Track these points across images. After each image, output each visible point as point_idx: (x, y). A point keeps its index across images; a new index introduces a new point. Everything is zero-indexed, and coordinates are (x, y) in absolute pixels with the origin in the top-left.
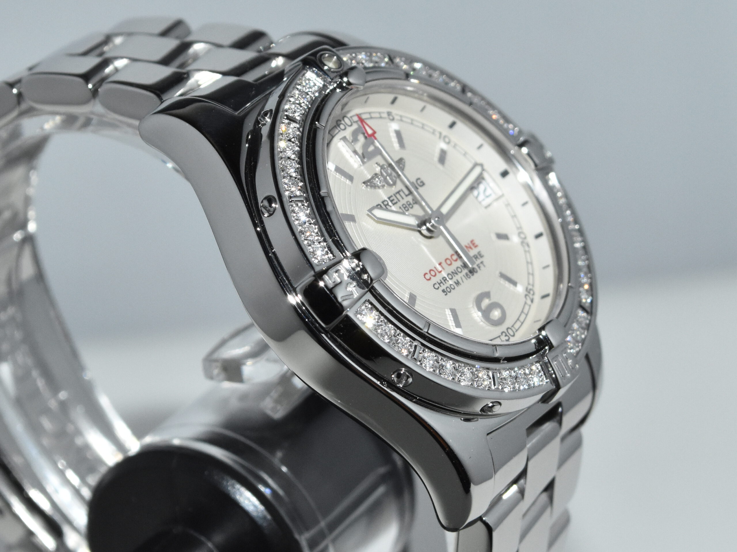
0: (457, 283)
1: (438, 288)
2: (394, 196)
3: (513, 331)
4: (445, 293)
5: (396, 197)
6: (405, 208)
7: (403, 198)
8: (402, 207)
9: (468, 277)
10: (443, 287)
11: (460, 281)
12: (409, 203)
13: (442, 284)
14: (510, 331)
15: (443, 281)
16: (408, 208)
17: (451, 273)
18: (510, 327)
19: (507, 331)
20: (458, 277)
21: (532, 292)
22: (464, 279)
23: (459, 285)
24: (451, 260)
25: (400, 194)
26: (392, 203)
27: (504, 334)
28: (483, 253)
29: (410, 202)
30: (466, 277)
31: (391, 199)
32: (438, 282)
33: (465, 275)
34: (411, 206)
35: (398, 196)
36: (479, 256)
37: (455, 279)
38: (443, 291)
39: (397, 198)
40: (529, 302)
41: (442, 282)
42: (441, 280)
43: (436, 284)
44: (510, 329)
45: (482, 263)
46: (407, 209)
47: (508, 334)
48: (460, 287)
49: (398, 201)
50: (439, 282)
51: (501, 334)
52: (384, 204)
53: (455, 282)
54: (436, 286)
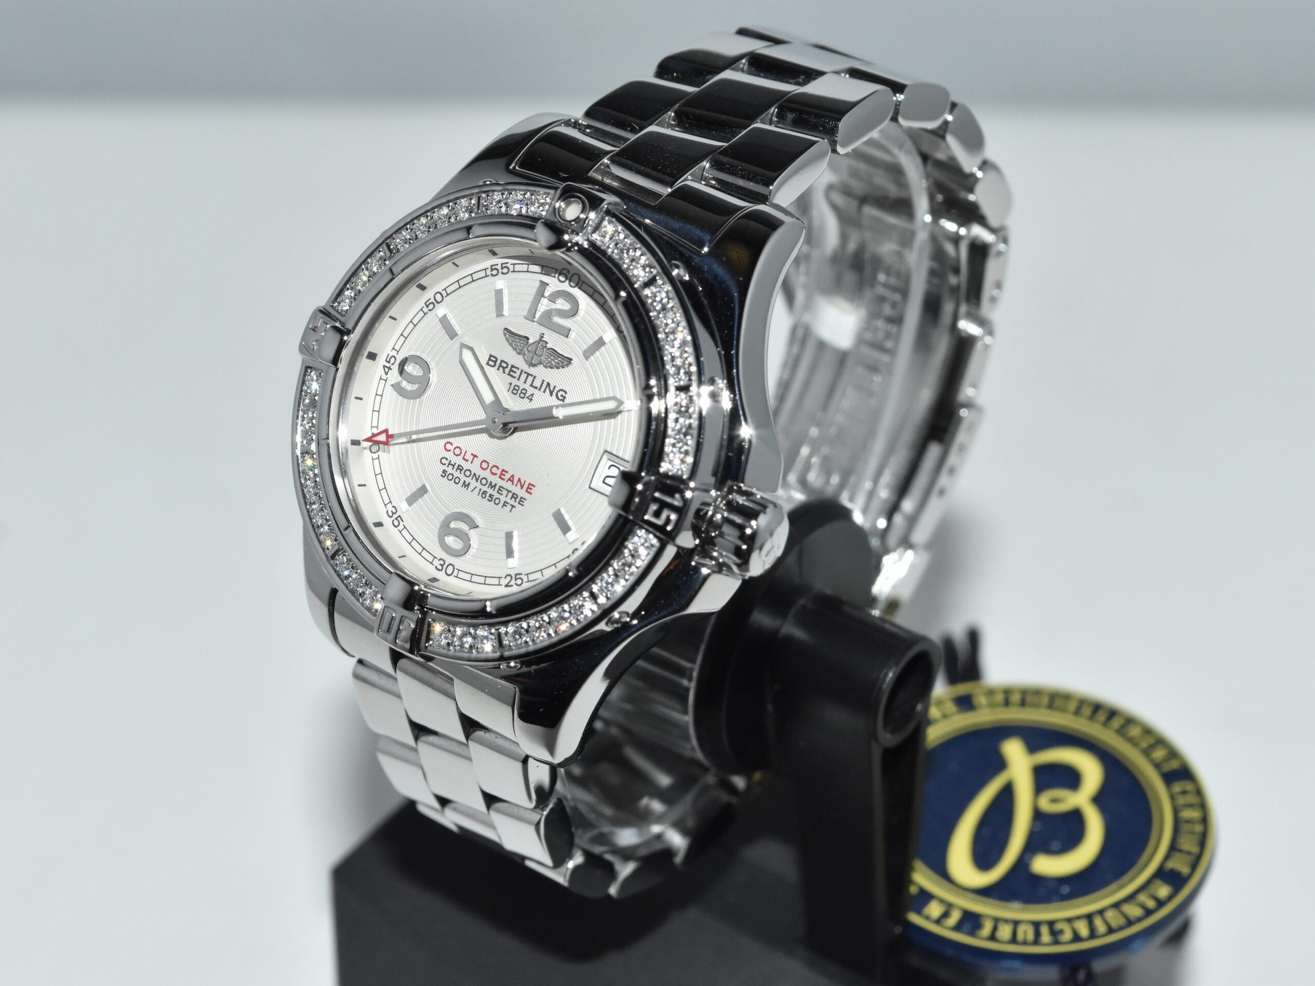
0: (466, 485)
1: (445, 464)
2: (519, 371)
3: (453, 573)
4: (444, 475)
5: (521, 374)
6: (514, 389)
7: (525, 382)
8: (513, 386)
9: (482, 495)
10: (450, 470)
11: (471, 487)
12: (524, 392)
13: (451, 467)
14: (451, 568)
15: (456, 467)
16: (517, 393)
17: (472, 473)
18: (455, 567)
19: (448, 565)
20: (473, 483)
21: (519, 582)
22: (477, 490)
23: (465, 487)
24: (490, 467)
25: (527, 377)
26: (509, 372)
27: (442, 562)
28: (525, 503)
29: (526, 393)
30: (481, 493)
31: (514, 369)
32: (450, 461)
33: (482, 491)
34: (522, 395)
35: (524, 376)
36: (518, 500)
37: (468, 480)
38: (444, 471)
39: (520, 376)
40: (504, 582)
41: (453, 466)
42: (455, 463)
43: (447, 459)
44: (454, 568)
45: (513, 506)
46: (515, 392)
47: (445, 567)
48: (464, 489)
49: (517, 378)
50: (453, 463)
51: (439, 558)
52: (501, 363)
53: (465, 482)
54: (444, 461)
